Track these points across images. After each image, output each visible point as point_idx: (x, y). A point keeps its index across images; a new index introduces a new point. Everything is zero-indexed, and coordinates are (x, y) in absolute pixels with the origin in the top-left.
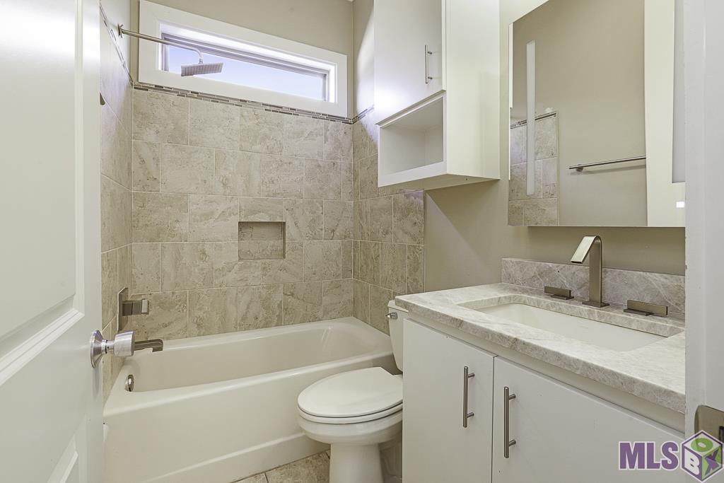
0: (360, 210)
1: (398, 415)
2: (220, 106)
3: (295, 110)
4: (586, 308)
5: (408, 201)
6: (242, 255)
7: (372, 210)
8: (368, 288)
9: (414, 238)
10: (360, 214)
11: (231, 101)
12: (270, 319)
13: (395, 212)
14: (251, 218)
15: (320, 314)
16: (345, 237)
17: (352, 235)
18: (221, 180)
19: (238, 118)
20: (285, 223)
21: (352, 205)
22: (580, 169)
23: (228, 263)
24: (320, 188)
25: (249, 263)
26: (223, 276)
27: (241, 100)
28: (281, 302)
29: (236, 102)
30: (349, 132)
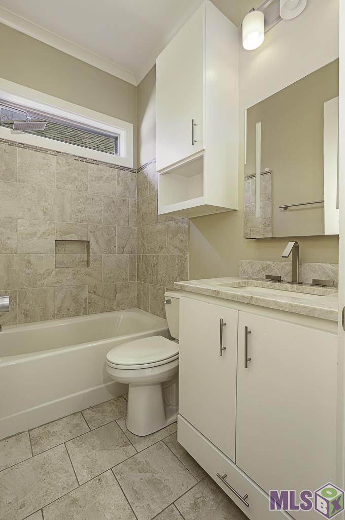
0: (142, 233)
1: (176, 362)
2: (40, 155)
3: (96, 161)
4: (290, 285)
5: (177, 225)
6: (58, 264)
7: (151, 233)
8: (148, 287)
9: (181, 251)
10: (143, 237)
11: (49, 152)
12: (78, 310)
13: (168, 234)
14: (65, 238)
15: (114, 306)
16: (132, 252)
17: (136, 251)
18: (42, 209)
19: (54, 164)
20: (89, 242)
21: (137, 229)
22: (286, 208)
23: (47, 270)
24: (115, 217)
25: (63, 270)
26: (44, 279)
27: (56, 152)
28: (86, 298)
29: (53, 153)
30: (135, 179)
